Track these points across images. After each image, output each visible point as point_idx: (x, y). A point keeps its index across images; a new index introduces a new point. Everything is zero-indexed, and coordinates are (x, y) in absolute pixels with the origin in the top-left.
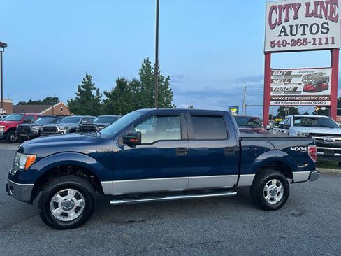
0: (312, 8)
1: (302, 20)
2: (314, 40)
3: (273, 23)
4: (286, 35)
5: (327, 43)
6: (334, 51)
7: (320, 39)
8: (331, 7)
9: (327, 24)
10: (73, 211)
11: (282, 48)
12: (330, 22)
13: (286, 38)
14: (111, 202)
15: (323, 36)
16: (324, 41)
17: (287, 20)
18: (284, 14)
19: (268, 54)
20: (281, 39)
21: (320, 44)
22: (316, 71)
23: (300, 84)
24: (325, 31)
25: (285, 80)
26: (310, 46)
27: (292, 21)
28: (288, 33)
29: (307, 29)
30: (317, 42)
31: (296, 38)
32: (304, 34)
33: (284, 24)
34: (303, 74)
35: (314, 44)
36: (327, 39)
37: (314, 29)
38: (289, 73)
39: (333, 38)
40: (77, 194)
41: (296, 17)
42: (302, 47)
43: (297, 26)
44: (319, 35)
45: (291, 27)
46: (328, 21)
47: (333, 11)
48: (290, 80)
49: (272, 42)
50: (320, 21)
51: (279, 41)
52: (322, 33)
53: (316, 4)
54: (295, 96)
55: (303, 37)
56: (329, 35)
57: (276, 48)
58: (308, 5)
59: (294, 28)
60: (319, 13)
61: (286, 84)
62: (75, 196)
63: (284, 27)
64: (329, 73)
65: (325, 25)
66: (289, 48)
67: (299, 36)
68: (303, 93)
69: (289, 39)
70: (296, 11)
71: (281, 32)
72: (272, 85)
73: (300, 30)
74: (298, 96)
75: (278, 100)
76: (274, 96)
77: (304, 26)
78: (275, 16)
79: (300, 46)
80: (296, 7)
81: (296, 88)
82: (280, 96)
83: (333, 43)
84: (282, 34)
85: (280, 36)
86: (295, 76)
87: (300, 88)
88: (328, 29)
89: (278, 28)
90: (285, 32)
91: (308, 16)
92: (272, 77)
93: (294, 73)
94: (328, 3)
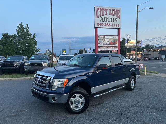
0: (111, 12)
1: (108, 16)
2: (113, 24)
3: (98, 15)
5: (117, 26)
6: (119, 29)
7: (115, 24)
8: (118, 12)
9: (117, 19)
10: (80, 104)
11: (101, 27)
12: (117, 18)
13: (103, 22)
14: (95, 96)
15: (116, 23)
16: (116, 25)
17: (103, 15)
18: (102, 12)
19: (96, 29)
20: (101, 22)
21: (115, 26)
22: (113, 37)
23: (108, 42)
24: (116, 21)
25: (103, 40)
26: (111, 27)
27: (105, 16)
28: (104, 20)
29: (110, 20)
30: (114, 25)
31: (106, 23)
32: (109, 21)
33: (102, 16)
34: (109, 38)
35: (113, 26)
36: (117, 24)
37: (113, 20)
38: (104, 37)
40: (80, 96)
41: (106, 14)
42: (109, 27)
43: (107, 18)
45: (105, 18)
46: (117, 17)
47: (118, 14)
48: (104, 40)
49: (98, 23)
50: (114, 17)
51: (100, 23)
52: (115, 22)
53: (113, 10)
54: (107, 46)
55: (109, 23)
56: (117, 23)
57: (99, 26)
58: (110, 10)
59: (106, 19)
60: (114, 14)
61: (103, 42)
62: (79, 97)
63: (102, 18)
64: (117, 37)
65: (116, 19)
66: (104, 26)
67: (107, 22)
68: (109, 45)
69: (104, 23)
70: (106, 12)
71: (101, 20)
72: (98, 42)
73: (108, 20)
74: (108, 46)
75: (101, 48)
76: (99, 46)
77: (109, 18)
78: (99, 13)
79: (107, 26)
80: (106, 10)
81: (107, 43)
82: (101, 46)
83: (118, 26)
84: (102, 21)
85: (101, 21)
86: (106, 38)
87: (108, 43)
88: (117, 21)
89: (100, 18)
90: (102, 20)
91: (110, 14)
92: (98, 39)
93: (106, 37)
94: (117, 10)
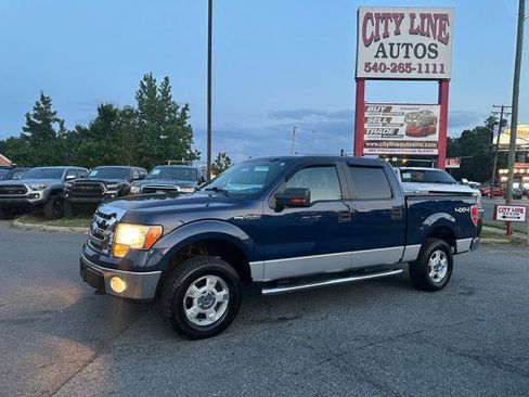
0: (417, 22)
1: (405, 37)
2: (420, 65)
3: (368, 38)
4: (385, 56)
5: (435, 72)
6: (443, 83)
7: (427, 65)
8: (441, 22)
9: (436, 46)
10: (212, 308)
11: (379, 75)
12: (439, 44)
13: (384, 60)
15: (431, 62)
16: (431, 69)
17: (386, 35)
18: (382, 26)
19: (360, 81)
20: (379, 61)
21: (427, 72)
22: (422, 108)
23: (402, 125)
24: (433, 55)
25: (383, 119)
26: (414, 74)
27: (393, 39)
28: (388, 53)
29: (411, 50)
30: (424, 69)
31: (397, 61)
32: (407, 56)
33: (382, 40)
34: (407, 112)
35: (420, 72)
36: (435, 65)
37: (420, 51)
38: (388, 110)
39: (442, 65)
40: (218, 282)
41: (397, 33)
42: (405, 75)
43: (399, 44)
44: (426, 60)
45: (392, 45)
46: (436, 42)
47: (443, 28)
48: (389, 119)
49: (367, 65)
50: (427, 41)
51: (376, 64)
52: (430, 57)
53: (423, 17)
54: (396, 142)
55: (405, 61)
56: (438, 61)
57: (372, 74)
58: (413, 16)
59: (395, 47)
60: (425, 30)
61: (384, 125)
62: (215, 287)
63: (382, 45)
64: (436, 111)
65: (433, 47)
66: (388, 74)
67: (401, 60)
68: (406, 138)
69: (388, 61)
70: (398, 24)
71: (379, 51)
72: (366, 126)
73: (403, 51)
74: (399, 142)
75: (374, 147)
76: (369, 141)
77: (407, 45)
78: (371, 29)
79: (402, 74)
80: (399, 18)
81: (397, 131)
82: (376, 141)
83: (442, 72)
84: (381, 54)
85: (377, 56)
86: (395, 114)
87: (402, 131)
88: (436, 53)
89: (375, 46)
90: (383, 51)
91: (412, 32)
92: (366, 115)
93: (395, 109)
94: (437, 16)
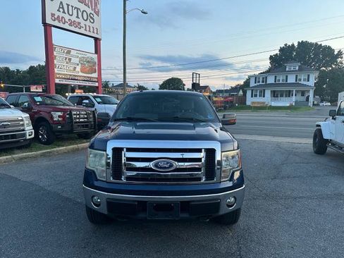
1: (75, 3)
2: (85, 25)
4: (64, 12)
5: (93, 32)
6: (97, 40)
7: (89, 27)
8: (95, 1)
11: (61, 25)
12: (94, 14)
13: (64, 15)
15: (91, 25)
19: (47, 27)
20: (61, 15)
21: (90, 31)
22: (88, 55)
23: (78, 65)
24: (92, 21)
25: (66, 58)
26: (82, 31)
28: (66, 11)
29: (80, 14)
31: (72, 18)
32: (78, 17)
34: (80, 56)
35: (86, 30)
36: (93, 28)
37: (85, 16)
38: (69, 52)
39: (97, 29)
42: (77, 30)
43: (72, 7)
44: (88, 23)
45: (68, 5)
46: (93, 12)
47: (96, 5)
48: (70, 59)
49: (53, 15)
50: (88, 10)
51: (58, 17)
52: (90, 22)
54: (75, 76)
55: (77, 20)
56: (95, 25)
57: (56, 23)
59: (70, 8)
60: (87, 3)
61: (67, 63)
63: (61, 3)
64: (95, 58)
65: (91, 15)
66: (66, 26)
67: (74, 18)
68: (81, 74)
69: (67, 17)
71: (60, 7)
72: (55, 62)
73: (75, 12)
74: (77, 76)
75: (62, 78)
76: (59, 74)
77: (77, 9)
79: (75, 28)
81: (75, 68)
82: (63, 74)
83: (97, 33)
84: (61, 10)
85: (58, 10)
86: (73, 56)
87: (78, 69)
88: (93, 19)
89: (57, 3)
90: (63, 8)
91: (80, 1)
92: (55, 53)
93: (73, 52)
